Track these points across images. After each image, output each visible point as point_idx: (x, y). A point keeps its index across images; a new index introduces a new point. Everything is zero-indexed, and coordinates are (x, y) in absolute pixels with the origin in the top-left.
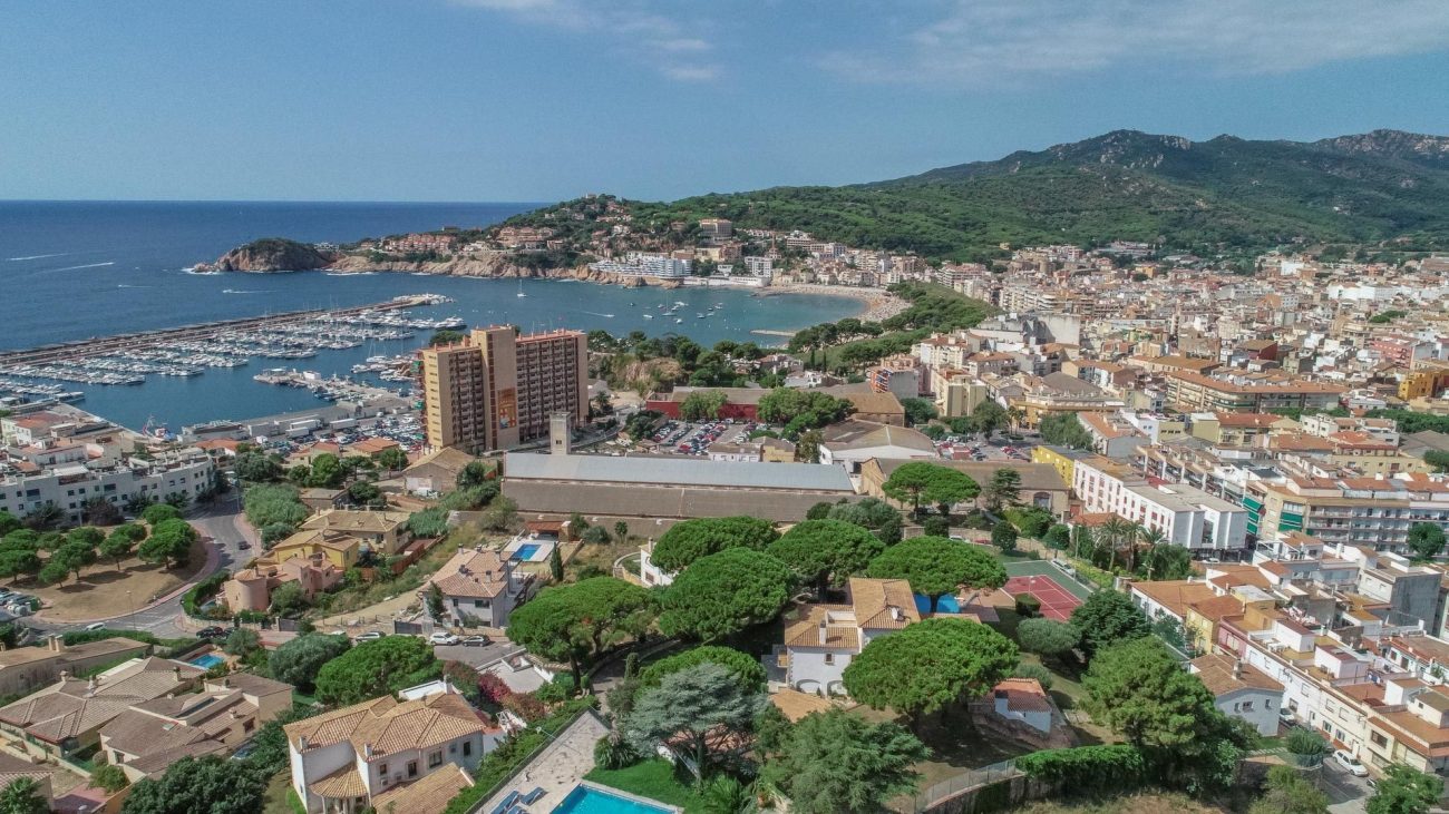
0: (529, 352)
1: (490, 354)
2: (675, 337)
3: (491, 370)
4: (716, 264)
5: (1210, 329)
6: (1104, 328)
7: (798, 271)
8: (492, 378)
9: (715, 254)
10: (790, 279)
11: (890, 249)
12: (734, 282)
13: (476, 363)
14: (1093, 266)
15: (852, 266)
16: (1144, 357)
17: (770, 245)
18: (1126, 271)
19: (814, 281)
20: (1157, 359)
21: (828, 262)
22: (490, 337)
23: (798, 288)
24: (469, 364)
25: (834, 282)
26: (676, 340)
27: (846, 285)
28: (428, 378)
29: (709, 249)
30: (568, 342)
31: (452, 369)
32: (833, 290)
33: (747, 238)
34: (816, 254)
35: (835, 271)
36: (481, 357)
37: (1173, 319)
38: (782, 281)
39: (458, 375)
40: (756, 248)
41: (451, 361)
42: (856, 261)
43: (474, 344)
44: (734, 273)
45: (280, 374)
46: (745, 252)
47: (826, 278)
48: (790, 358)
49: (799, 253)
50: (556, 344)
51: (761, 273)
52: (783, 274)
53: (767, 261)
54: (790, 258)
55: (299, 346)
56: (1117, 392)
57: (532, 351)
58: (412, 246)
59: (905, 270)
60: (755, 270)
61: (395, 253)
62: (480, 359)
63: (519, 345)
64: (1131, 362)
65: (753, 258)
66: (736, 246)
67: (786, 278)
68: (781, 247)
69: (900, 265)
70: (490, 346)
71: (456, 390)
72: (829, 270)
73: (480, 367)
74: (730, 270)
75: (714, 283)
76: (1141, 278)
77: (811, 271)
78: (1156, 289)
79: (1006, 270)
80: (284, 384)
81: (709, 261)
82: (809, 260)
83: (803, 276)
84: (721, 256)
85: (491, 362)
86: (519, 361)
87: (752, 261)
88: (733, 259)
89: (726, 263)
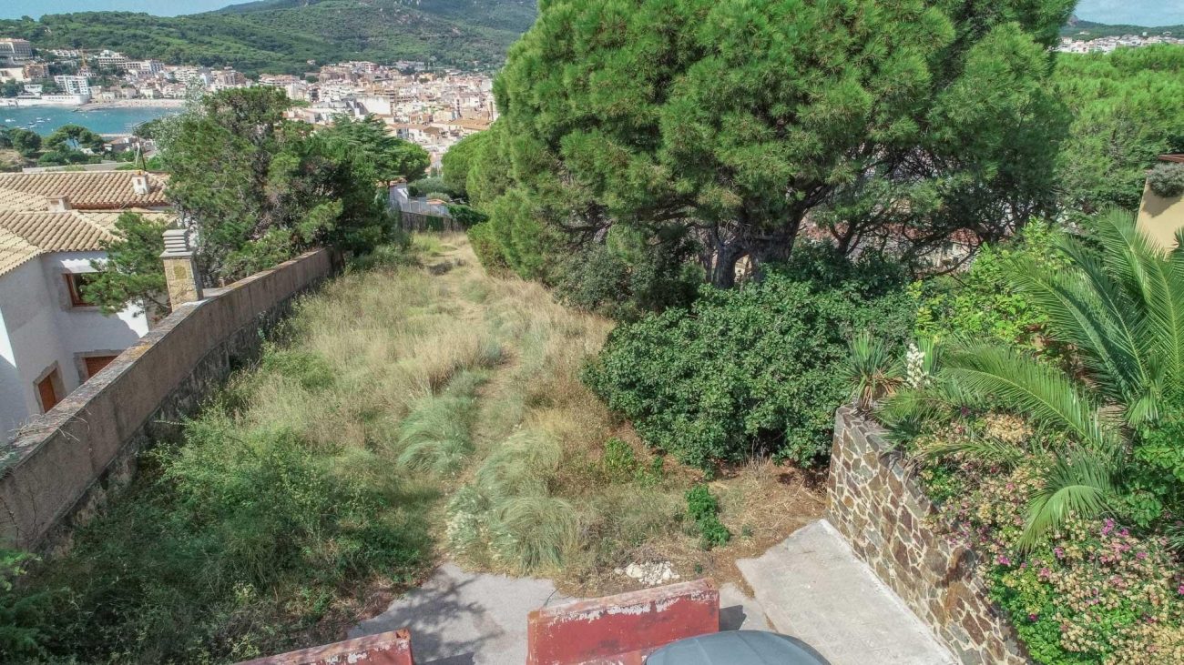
2: (6, 130)
4: (22, 84)
5: (482, 106)
6: (408, 108)
7: (118, 87)
9: (17, 74)
10: (111, 95)
11: (207, 65)
12: (48, 101)
14: (387, 76)
15: (174, 81)
16: (442, 122)
17: (80, 64)
18: (413, 77)
19: (138, 96)
20: (451, 122)
21: (148, 78)
23: (122, 103)
25: (158, 96)
26: (8, 133)
27: (172, 98)
29: (9, 70)
32: (160, 103)
33: (53, 58)
34: (133, 71)
35: (158, 87)
37: (455, 102)
38: (102, 97)
40: (65, 67)
42: (177, 77)
44: (45, 92)
46: (53, 71)
47: (150, 92)
48: (141, 140)
49: (114, 71)
51: (78, 91)
52: (102, 91)
53: (82, 79)
54: (106, 77)
56: (429, 139)
59: (227, 83)
60: (71, 89)
64: (433, 125)
65: (64, 76)
66: (41, 66)
67: (105, 95)
68: (94, 66)
69: (222, 77)
72: (151, 85)
74: (40, 89)
75: (24, 103)
76: (426, 80)
77: (132, 86)
78: (437, 87)
79: (317, 80)
81: (13, 81)
82: (128, 78)
83: (125, 92)
84: (25, 76)
87: (65, 80)
88: (41, 79)
89: (33, 82)
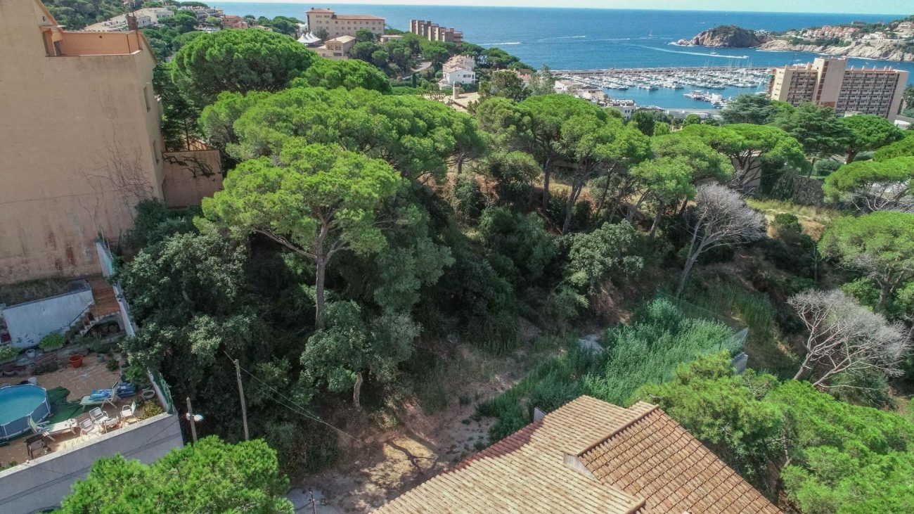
0: (855, 78)
1: (823, 75)
3: (821, 87)
8: (820, 92)
13: (811, 81)
22: (826, 64)
24: (806, 81)
28: (775, 86)
30: (891, 77)
31: (792, 82)
36: (816, 77)
39: (796, 87)
41: (793, 77)
43: (814, 68)
45: (699, 94)
50: (880, 76)
55: (718, 83)
57: (858, 79)
58: (823, 34)
61: (809, 39)
62: (815, 78)
63: (847, 73)
70: (825, 70)
71: (791, 96)
73: (813, 84)
80: (699, 99)
85: (822, 81)
86: (844, 84)
